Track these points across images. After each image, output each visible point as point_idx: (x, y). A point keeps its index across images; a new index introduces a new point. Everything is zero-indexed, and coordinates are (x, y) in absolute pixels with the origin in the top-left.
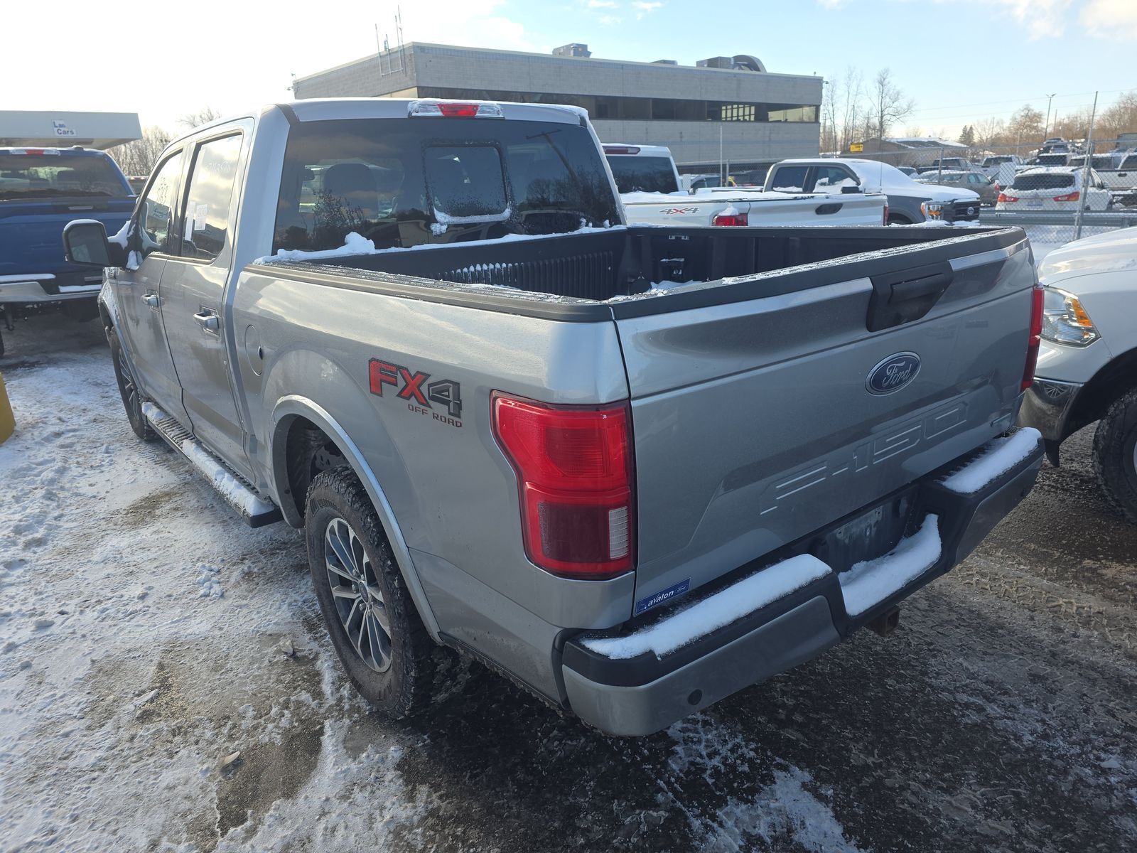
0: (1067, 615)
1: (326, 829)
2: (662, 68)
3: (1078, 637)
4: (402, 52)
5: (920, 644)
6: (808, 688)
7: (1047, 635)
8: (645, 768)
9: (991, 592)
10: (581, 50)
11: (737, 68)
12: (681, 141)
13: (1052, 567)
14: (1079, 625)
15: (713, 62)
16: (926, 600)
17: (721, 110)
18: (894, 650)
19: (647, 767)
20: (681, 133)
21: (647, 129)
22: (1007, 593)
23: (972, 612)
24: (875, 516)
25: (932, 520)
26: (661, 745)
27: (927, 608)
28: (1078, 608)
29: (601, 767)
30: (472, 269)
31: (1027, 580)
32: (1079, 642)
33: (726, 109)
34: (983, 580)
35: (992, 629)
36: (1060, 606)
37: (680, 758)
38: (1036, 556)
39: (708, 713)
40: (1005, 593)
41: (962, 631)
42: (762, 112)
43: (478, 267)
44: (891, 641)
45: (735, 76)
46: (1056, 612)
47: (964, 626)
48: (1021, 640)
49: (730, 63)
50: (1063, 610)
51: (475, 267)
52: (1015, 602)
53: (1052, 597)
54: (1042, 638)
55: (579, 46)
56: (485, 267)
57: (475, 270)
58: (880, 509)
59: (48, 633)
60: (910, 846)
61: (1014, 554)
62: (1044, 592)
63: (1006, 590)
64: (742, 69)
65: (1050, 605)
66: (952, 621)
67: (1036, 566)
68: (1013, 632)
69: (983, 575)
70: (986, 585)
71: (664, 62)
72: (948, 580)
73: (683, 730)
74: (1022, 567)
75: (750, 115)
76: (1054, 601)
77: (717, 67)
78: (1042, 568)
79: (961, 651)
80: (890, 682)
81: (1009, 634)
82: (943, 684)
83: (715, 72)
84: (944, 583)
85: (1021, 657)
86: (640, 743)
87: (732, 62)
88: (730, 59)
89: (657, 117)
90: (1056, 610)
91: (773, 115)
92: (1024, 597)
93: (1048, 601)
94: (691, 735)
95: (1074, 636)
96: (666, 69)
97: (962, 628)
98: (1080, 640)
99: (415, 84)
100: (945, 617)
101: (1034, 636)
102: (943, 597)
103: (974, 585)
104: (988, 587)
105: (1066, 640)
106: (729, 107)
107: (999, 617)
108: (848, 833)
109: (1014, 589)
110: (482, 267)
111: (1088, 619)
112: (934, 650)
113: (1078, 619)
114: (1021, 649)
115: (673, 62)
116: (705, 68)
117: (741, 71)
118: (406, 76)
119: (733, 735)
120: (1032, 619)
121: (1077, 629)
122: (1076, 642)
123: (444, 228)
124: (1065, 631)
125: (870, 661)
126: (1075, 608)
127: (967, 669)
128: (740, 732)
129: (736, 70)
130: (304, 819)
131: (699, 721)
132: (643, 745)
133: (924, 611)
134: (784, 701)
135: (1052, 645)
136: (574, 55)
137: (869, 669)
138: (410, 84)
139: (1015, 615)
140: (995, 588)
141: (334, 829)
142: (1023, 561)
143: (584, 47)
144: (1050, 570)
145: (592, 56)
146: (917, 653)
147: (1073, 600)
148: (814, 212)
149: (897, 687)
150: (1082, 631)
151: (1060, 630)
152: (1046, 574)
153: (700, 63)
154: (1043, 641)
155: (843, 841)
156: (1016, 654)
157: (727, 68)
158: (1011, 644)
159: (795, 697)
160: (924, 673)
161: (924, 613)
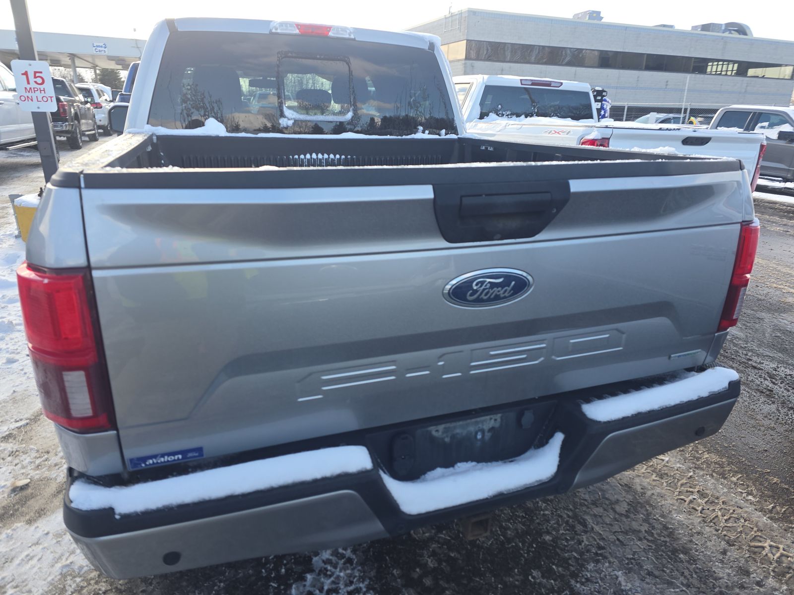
0: (766, 560)
1: (27, 556)
2: (660, 30)
3: (761, 586)
4: (460, 15)
5: (591, 545)
6: (458, 556)
7: (729, 575)
8: (271, 585)
9: (700, 514)
10: (595, 15)
11: (728, 32)
12: (666, 88)
13: (782, 505)
14: (772, 573)
15: (706, 27)
16: (629, 504)
17: (707, 66)
18: (562, 544)
19: (273, 585)
20: (667, 82)
21: (638, 77)
22: (716, 520)
23: (668, 528)
24: (490, 422)
25: (558, 439)
26: (299, 569)
27: (624, 512)
28: (782, 555)
29: (240, 573)
30: (308, 156)
31: (746, 512)
32: (759, 590)
33: (712, 65)
34: (699, 500)
35: (675, 551)
36: (763, 548)
37: (305, 586)
38: (773, 491)
39: (358, 552)
40: (713, 519)
41: (643, 545)
42: (743, 68)
43: (314, 156)
44: (566, 534)
45: (722, 39)
46: (755, 553)
47: (648, 540)
48: (698, 571)
49: (721, 28)
50: (764, 553)
51: (311, 155)
52: (717, 530)
53: (761, 537)
54: (721, 575)
55: (594, 12)
56: (320, 156)
57: (311, 158)
58: (498, 417)
59: (9, 366)
61: (750, 484)
62: (755, 529)
63: (717, 516)
64: (732, 34)
65: (752, 544)
66: (640, 531)
67: (766, 501)
68: (694, 561)
69: (702, 495)
70: (699, 506)
71: (664, 26)
72: (663, 491)
73: (326, 562)
74: (750, 497)
75: (732, 71)
76: (761, 541)
77: (709, 31)
78: (772, 504)
79: (628, 564)
80: (535, 573)
81: (688, 562)
82: (585, 591)
83: (706, 35)
84: (658, 493)
85: (684, 589)
86: (285, 562)
87: (723, 28)
88: (721, 25)
89: (649, 68)
90: (755, 552)
91: (751, 72)
92: (729, 529)
93: (754, 539)
94: (329, 568)
95: (759, 584)
96: (665, 32)
97: (646, 541)
98: (762, 590)
99: (465, 38)
100: (635, 526)
101: (714, 572)
102: (647, 506)
103: (687, 503)
104: (700, 509)
105: (746, 585)
106: (716, 63)
107: (691, 541)
109: (725, 518)
110: (317, 156)
111: (786, 570)
112: (601, 555)
113: (775, 568)
114: (691, 580)
115: (672, 26)
116: (699, 31)
117: (730, 35)
118: (460, 31)
119: (362, 579)
120: (724, 552)
121: (766, 577)
122: (756, 591)
123: (290, 123)
124: (752, 576)
125: (533, 547)
126: (778, 555)
127: (620, 584)
128: (370, 579)
129: (727, 34)
130: (22, 543)
131: (345, 557)
132: (285, 565)
133: (618, 514)
134: (427, 561)
135: (727, 587)
136: (589, 19)
137: (526, 555)
138: (462, 38)
139: (709, 544)
140: (707, 511)
141: (32, 558)
142: (755, 492)
143: (599, 13)
144: (778, 508)
145: (603, 21)
146: (581, 554)
147: (781, 546)
148: (680, 143)
149: (538, 581)
150: (771, 582)
151: (747, 573)
152: (771, 511)
153: (694, 28)
154: (720, 579)
156: (682, 584)
157: (718, 32)
158: (683, 573)
159: (440, 562)
160: (574, 575)
161: (617, 516)
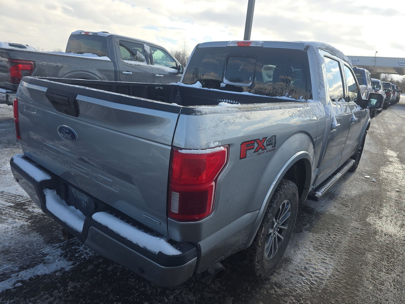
60: (24, 291)
108: (38, 276)
155: (34, 274)
